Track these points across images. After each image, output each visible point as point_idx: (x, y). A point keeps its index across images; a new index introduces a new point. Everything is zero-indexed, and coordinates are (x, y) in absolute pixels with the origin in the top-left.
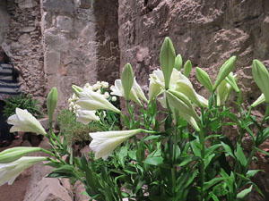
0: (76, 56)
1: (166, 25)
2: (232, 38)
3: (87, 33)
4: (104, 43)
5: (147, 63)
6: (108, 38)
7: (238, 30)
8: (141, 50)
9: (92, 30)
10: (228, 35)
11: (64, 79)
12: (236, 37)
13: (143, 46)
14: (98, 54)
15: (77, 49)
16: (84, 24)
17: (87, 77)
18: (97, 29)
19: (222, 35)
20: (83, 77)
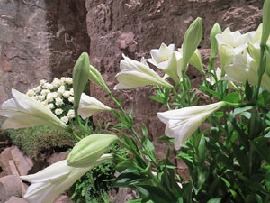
0: (23, 48)
1: (159, 5)
2: (245, 15)
3: (37, 21)
4: (58, 35)
5: (132, 49)
6: (62, 29)
7: (251, 7)
8: (123, 35)
9: (42, 19)
10: (240, 13)
11: (9, 77)
12: (251, 14)
13: (125, 31)
14: (50, 47)
15: (25, 40)
16: (32, 10)
17: (38, 74)
18: (48, 18)
19: (233, 13)
20: (34, 74)
